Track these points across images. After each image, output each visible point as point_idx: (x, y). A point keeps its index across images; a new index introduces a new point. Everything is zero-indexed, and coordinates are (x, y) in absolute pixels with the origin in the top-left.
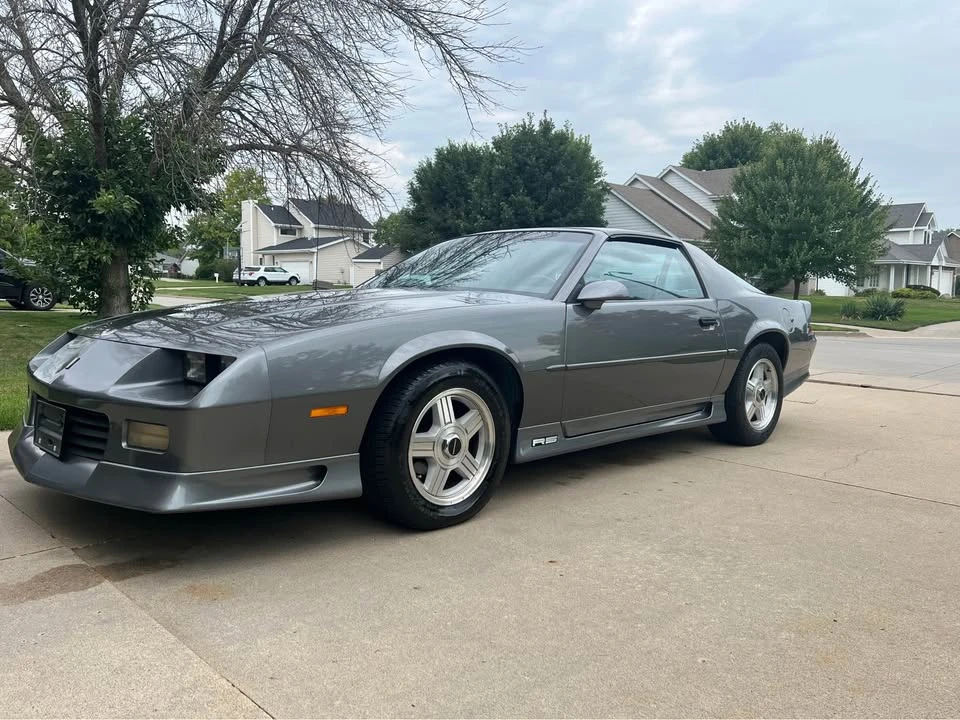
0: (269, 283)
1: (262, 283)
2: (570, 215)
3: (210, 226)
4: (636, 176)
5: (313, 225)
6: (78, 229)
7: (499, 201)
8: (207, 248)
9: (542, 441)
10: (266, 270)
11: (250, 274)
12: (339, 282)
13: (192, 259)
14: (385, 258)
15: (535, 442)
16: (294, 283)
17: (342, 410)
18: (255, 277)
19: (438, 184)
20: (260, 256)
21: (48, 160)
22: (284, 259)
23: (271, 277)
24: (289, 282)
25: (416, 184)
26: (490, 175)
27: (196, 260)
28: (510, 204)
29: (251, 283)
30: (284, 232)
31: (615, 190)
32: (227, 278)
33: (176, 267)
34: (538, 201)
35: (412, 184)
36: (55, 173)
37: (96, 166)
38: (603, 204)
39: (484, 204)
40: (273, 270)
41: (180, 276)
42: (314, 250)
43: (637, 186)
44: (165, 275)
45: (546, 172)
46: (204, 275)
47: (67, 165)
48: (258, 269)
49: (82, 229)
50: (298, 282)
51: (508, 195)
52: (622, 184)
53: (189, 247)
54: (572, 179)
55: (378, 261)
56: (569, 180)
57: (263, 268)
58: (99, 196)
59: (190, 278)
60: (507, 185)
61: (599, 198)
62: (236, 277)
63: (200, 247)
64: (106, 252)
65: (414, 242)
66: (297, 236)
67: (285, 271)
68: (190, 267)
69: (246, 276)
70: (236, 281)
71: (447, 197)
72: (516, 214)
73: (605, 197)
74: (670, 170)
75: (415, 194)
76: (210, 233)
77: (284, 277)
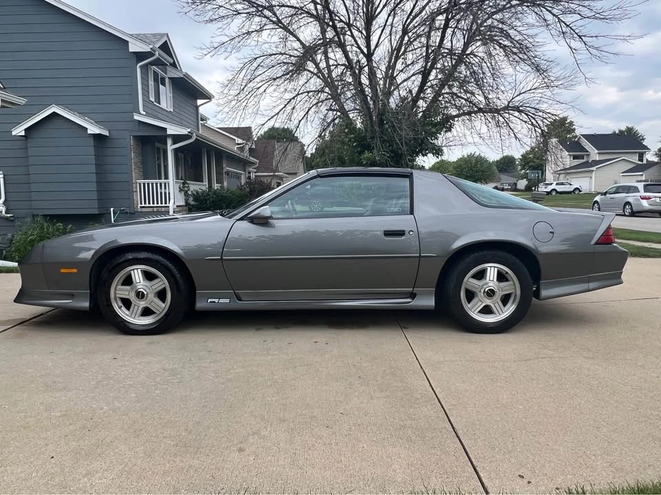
0: (559, 193)
1: (554, 193)
3: (534, 157)
5: (596, 151)
9: (216, 300)
10: (557, 184)
11: (546, 188)
13: (522, 179)
14: (646, 172)
15: (209, 300)
16: (577, 192)
18: (549, 189)
20: (557, 175)
22: (572, 176)
23: (560, 188)
24: (573, 192)
27: (525, 180)
29: (547, 194)
30: (575, 157)
40: (562, 184)
41: (518, 190)
42: (594, 168)
48: (552, 184)
50: (580, 191)
55: (641, 173)
57: (555, 183)
59: (522, 191)
66: (584, 160)
67: (571, 185)
68: (522, 184)
69: (542, 189)
76: (534, 162)
77: (570, 189)
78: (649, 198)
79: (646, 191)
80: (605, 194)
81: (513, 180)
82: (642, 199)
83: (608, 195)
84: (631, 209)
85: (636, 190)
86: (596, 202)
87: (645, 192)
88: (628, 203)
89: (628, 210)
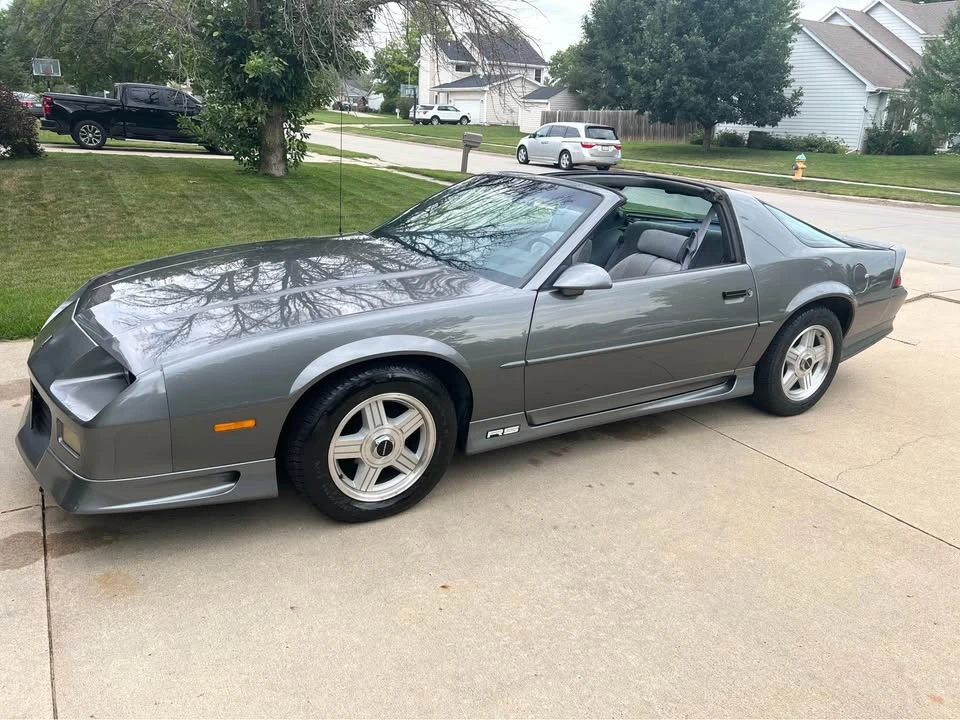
0: (442, 122)
1: (435, 122)
2: (748, 58)
3: (394, 59)
4: (837, 10)
5: (486, 62)
6: (238, 88)
7: (670, 40)
8: (391, 83)
9: (500, 432)
10: (439, 109)
11: (425, 113)
12: (508, 122)
13: (377, 93)
14: (553, 99)
15: (490, 434)
16: (464, 122)
17: (250, 423)
18: (429, 115)
19: (614, 18)
20: (436, 93)
21: (208, 21)
22: (457, 97)
23: (443, 115)
24: (460, 121)
25: (591, 18)
26: (665, 12)
27: (381, 94)
28: (682, 45)
29: (426, 122)
30: (459, 68)
31: (807, 28)
32: (405, 116)
33: (365, 101)
34: (714, 41)
35: (586, 18)
36: (215, 34)
37: (250, 26)
38: (790, 45)
39: (654, 45)
40: (446, 109)
41: (367, 110)
42: (486, 88)
43: (836, 22)
44: (354, 109)
45: (727, 8)
46: (388, 109)
47: (226, 25)
48: (431, 108)
49: (242, 89)
50: (469, 121)
51: (680, 34)
52: (817, 20)
53: (376, 81)
54: (756, 16)
55: (546, 101)
56: (753, 17)
57: (436, 106)
58: (250, 59)
59: (376, 112)
60: (681, 24)
61: (786, 38)
62: (411, 115)
63: (385, 82)
64: (262, 112)
65: (583, 82)
66: (470, 74)
67: (457, 110)
68: (376, 101)
69: (420, 115)
70: (412, 119)
71: (622, 32)
72: (687, 58)
73: (793, 37)
74: (879, 3)
75: (589, 29)
76: (394, 67)
77: (456, 117)
78: (591, 146)
79: (588, 135)
80: (534, 136)
81: (360, 93)
82: (584, 146)
83: (538, 138)
84: (570, 159)
85: (575, 133)
86: (522, 146)
87: (587, 137)
88: (565, 151)
89: (565, 162)
